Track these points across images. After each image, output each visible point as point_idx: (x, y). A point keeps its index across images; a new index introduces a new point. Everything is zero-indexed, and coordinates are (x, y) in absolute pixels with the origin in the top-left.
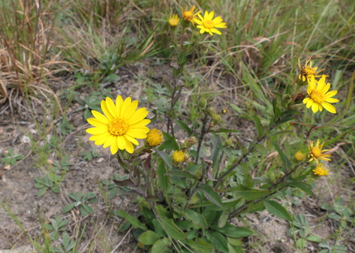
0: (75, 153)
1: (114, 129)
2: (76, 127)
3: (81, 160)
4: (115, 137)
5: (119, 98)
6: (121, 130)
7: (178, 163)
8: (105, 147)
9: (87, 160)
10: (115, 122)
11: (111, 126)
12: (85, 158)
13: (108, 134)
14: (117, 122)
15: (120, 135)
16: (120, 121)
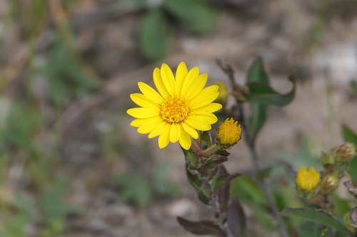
0: (93, 175)
1: (168, 113)
2: (105, 75)
3: (110, 202)
4: (168, 125)
5: (181, 68)
6: (178, 116)
7: (303, 191)
8: (150, 137)
9: (132, 203)
10: (172, 102)
11: (164, 109)
12: (128, 194)
13: (158, 119)
14: (174, 103)
15: (175, 123)
16: (179, 102)
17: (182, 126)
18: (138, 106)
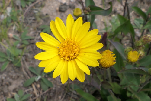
1: (64, 53)
4: (65, 62)
6: (72, 55)
10: (66, 44)
11: (61, 50)
13: (58, 58)
14: (68, 45)
15: (70, 60)
16: (71, 44)
17: (75, 62)
18: (43, 51)
